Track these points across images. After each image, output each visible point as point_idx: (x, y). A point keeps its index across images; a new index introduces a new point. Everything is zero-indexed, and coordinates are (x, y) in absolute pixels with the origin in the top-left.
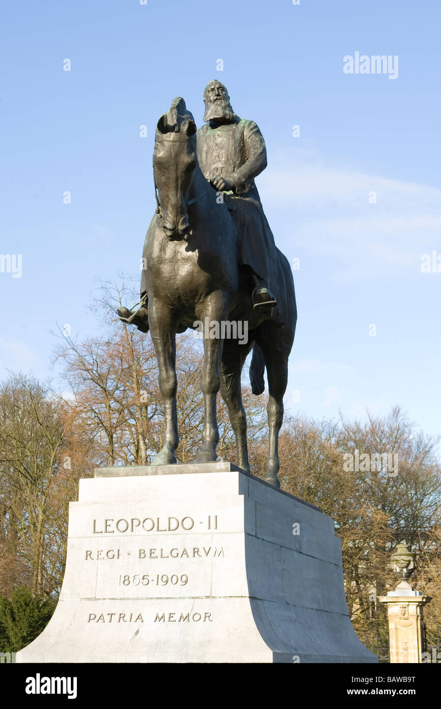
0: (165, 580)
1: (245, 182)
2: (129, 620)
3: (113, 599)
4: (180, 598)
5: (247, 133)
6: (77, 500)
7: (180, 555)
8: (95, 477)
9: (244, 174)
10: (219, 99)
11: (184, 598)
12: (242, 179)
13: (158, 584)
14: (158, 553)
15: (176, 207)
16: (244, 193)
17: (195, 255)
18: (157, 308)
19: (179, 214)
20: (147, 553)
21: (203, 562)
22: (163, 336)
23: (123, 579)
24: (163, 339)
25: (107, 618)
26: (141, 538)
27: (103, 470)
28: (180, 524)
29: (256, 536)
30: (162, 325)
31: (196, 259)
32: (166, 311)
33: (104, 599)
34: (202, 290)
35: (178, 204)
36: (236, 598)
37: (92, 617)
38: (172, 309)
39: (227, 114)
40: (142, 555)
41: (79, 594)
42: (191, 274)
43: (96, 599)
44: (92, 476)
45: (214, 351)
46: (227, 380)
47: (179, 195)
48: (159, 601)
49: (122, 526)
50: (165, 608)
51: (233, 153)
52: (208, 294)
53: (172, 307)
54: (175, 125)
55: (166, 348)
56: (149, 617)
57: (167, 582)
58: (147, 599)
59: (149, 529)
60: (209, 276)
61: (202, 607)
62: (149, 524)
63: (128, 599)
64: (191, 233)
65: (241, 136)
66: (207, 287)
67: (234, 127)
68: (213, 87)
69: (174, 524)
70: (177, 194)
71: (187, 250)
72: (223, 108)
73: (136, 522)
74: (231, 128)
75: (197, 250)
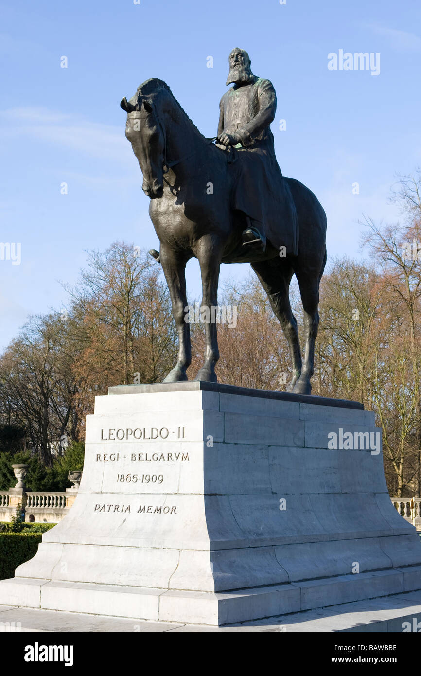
0: (148, 479)
1: (250, 136)
2: (121, 511)
3: (113, 493)
4: (157, 494)
5: (260, 91)
6: (93, 413)
7: (159, 459)
8: (109, 394)
9: (250, 129)
10: (238, 64)
11: (160, 494)
12: (247, 133)
13: (143, 482)
14: (144, 457)
15: (147, 172)
16: (251, 145)
17: (182, 207)
18: (164, 252)
19: (151, 178)
20: (137, 457)
21: (174, 465)
22: (171, 275)
23: (120, 477)
24: (171, 277)
25: (107, 508)
26: (132, 445)
27: (114, 389)
28: (159, 433)
29: (224, 442)
30: (170, 265)
31: (183, 210)
32: (171, 254)
33: (107, 493)
34: (191, 236)
35: (148, 170)
36: (194, 495)
37: (98, 507)
38: (176, 252)
39: (242, 77)
40: (134, 458)
41: (91, 488)
42: (181, 223)
43: (102, 493)
44: (107, 394)
45: (208, 285)
46: (273, 299)
47: (148, 162)
48: (143, 495)
49: (121, 434)
50: (147, 502)
51: (247, 110)
52: (198, 238)
53: (174, 250)
54: (137, 105)
55: (175, 284)
56: (135, 508)
57: (149, 480)
58: (135, 494)
59: (139, 437)
60: (195, 223)
61: (170, 502)
62: (138, 434)
63: (123, 493)
64: (179, 189)
65: (255, 95)
66: (195, 232)
67: (250, 87)
68: (233, 55)
69: (155, 435)
70: (147, 162)
71: (177, 203)
72: (239, 72)
73: (129, 432)
74: (247, 89)
75: (183, 204)
